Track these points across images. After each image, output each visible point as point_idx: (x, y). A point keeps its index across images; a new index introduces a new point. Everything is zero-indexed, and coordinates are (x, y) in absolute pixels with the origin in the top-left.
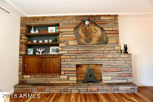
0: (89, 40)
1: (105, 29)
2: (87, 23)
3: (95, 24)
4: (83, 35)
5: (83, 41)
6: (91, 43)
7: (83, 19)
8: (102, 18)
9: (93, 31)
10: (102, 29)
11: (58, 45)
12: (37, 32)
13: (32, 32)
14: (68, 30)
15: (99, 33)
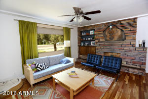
0: (112, 38)
1: (124, 30)
2: (111, 27)
3: (117, 27)
4: (108, 35)
5: (108, 38)
6: (113, 40)
7: (108, 25)
8: (122, 22)
9: (115, 32)
10: (122, 30)
11: (94, 41)
12: (85, 34)
13: (83, 34)
14: (100, 32)
15: (119, 33)
